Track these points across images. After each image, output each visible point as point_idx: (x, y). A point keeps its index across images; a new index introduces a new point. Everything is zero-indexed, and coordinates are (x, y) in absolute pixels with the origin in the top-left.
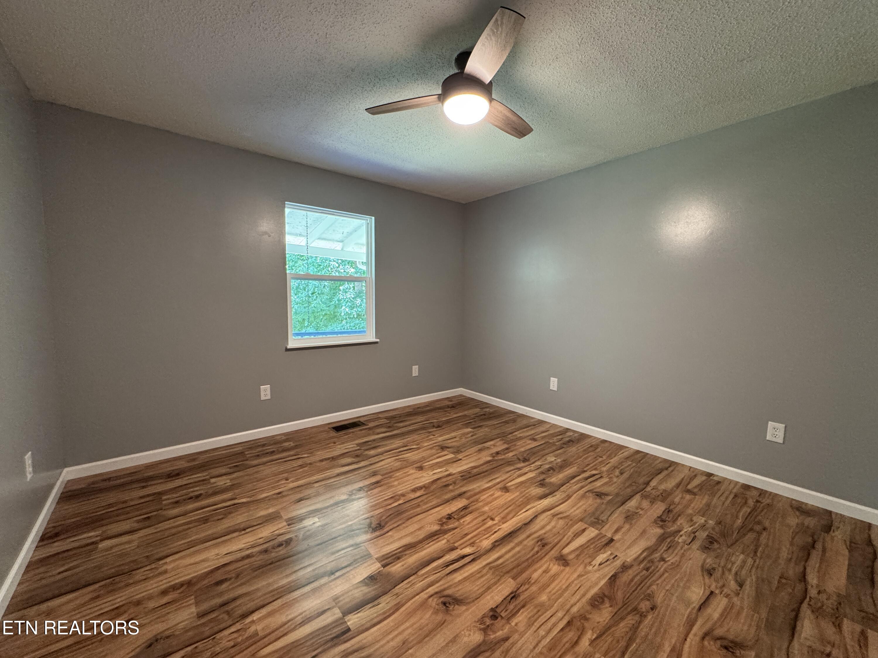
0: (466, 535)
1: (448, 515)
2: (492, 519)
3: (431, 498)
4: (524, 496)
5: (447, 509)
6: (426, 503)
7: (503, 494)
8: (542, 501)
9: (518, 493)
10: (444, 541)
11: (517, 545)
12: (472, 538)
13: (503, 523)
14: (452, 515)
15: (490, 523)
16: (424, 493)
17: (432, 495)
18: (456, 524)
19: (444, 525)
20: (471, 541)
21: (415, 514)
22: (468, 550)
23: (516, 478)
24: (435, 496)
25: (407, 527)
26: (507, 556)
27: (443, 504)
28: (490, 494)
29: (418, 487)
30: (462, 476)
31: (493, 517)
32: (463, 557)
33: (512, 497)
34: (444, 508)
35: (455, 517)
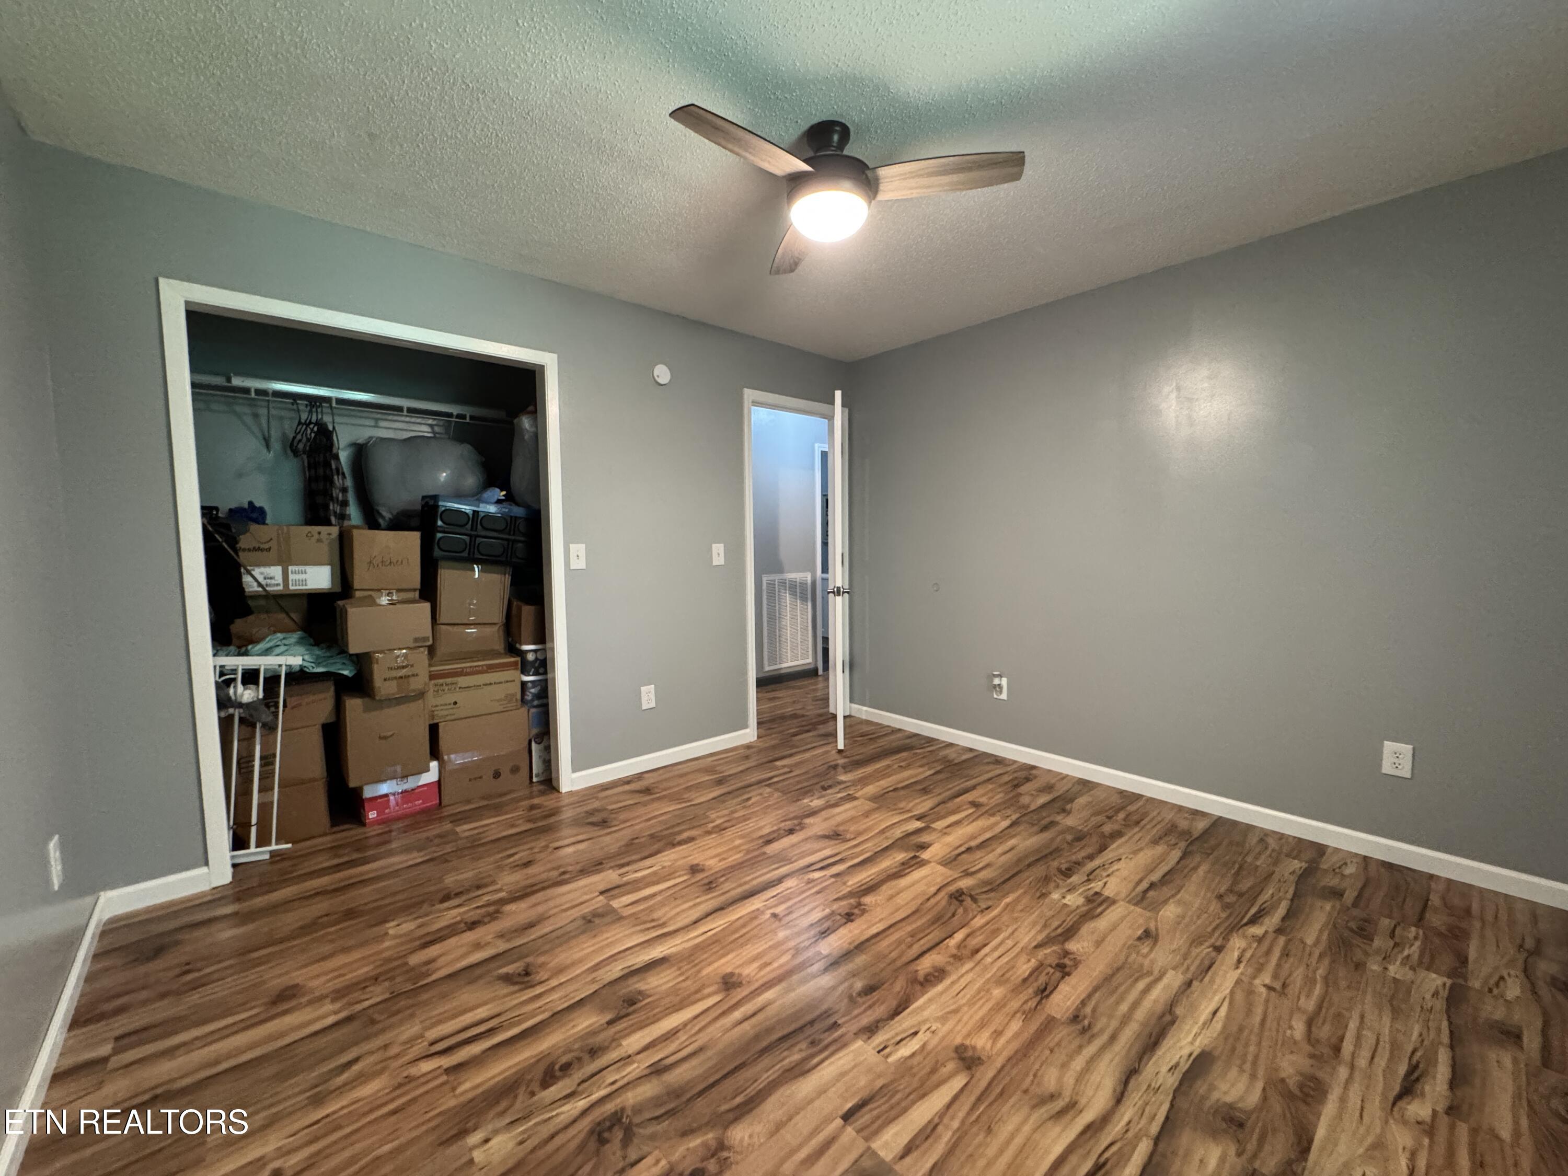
0: (818, 892)
1: (852, 921)
2: (774, 915)
3: (894, 955)
4: (697, 965)
5: (856, 932)
6: (899, 942)
7: (737, 971)
8: (661, 956)
9: (704, 972)
10: (850, 883)
11: (745, 883)
12: (810, 889)
13: (758, 910)
14: (844, 920)
15: (779, 910)
16: (913, 967)
17: (894, 960)
18: (835, 906)
19: (854, 904)
20: (810, 885)
21: (911, 919)
22: (817, 875)
23: (685, 1025)
24: (887, 961)
25: (913, 899)
26: (765, 870)
27: (868, 940)
28: (768, 969)
29: (934, 985)
30: (835, 1025)
31: (773, 920)
32: (822, 868)
33: (723, 961)
34: (862, 932)
35: (838, 917)
